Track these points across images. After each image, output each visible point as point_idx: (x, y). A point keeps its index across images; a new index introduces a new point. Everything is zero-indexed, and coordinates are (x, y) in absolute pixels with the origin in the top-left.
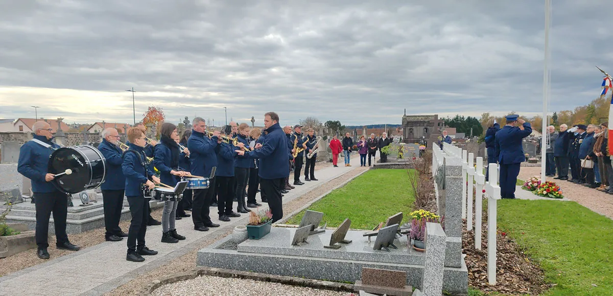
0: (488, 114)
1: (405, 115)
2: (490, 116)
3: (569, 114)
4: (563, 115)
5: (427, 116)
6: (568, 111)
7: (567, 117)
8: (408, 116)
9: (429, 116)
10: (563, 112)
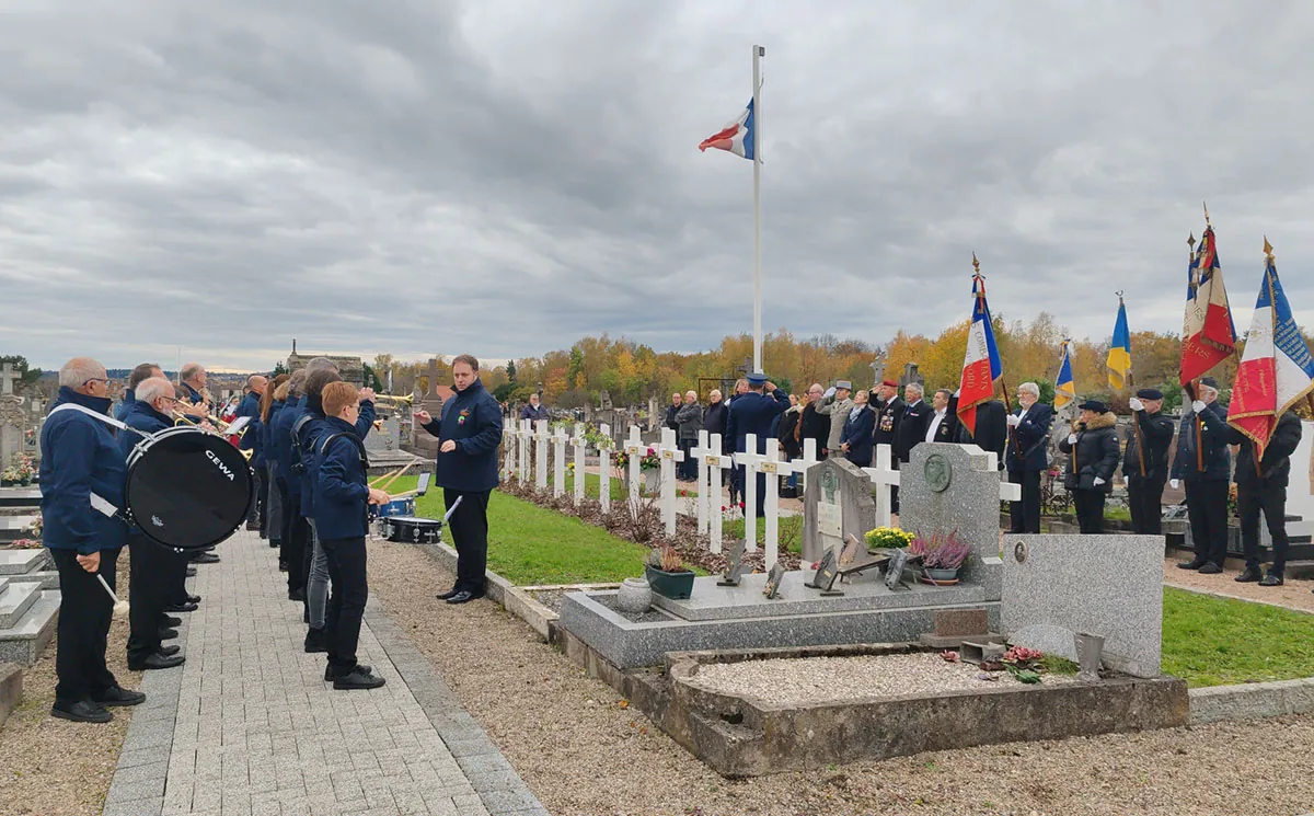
0: (388, 358)
1: (294, 352)
2: (393, 361)
3: (535, 365)
4: (524, 366)
5: (345, 358)
6: (533, 359)
7: (532, 370)
8: (300, 357)
9: (350, 359)
10: (527, 362)
